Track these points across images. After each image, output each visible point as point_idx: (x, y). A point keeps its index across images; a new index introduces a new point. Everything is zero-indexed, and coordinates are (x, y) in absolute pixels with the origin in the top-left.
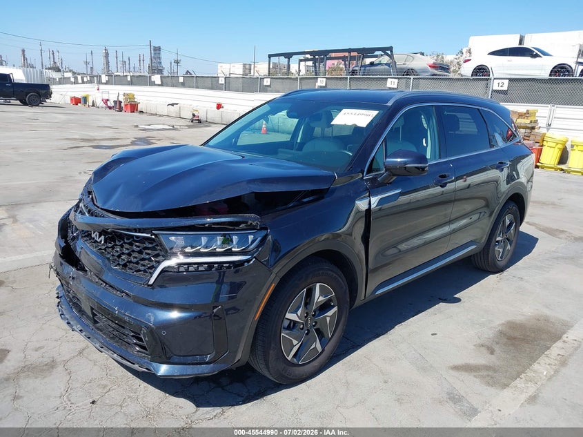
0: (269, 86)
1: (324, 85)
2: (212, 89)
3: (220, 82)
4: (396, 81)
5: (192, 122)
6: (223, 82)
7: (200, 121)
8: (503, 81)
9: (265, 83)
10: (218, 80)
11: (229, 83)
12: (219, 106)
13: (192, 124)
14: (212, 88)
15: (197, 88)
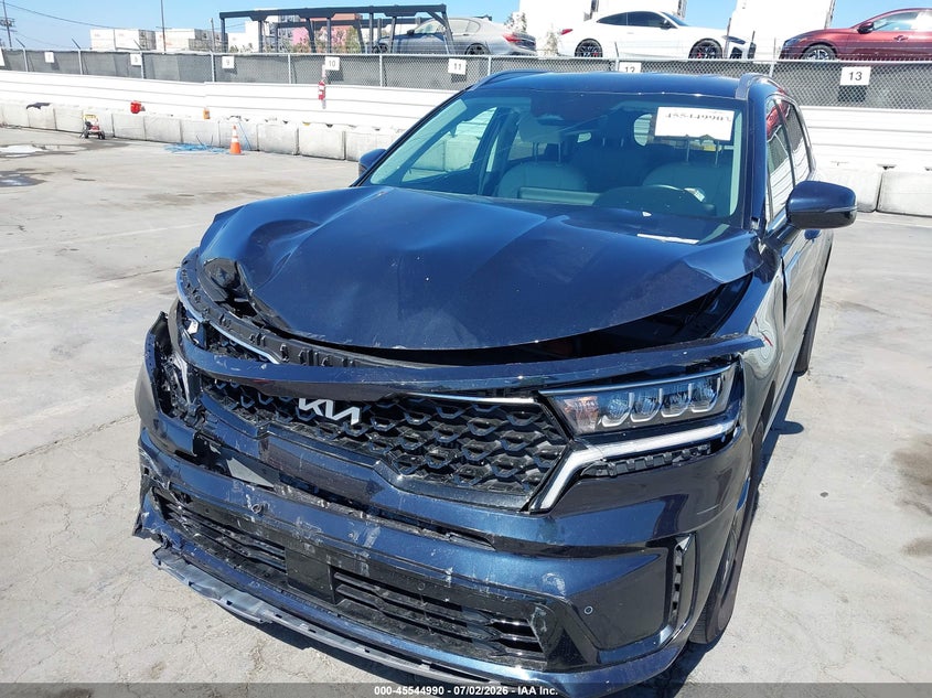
0: (234, 71)
1: (337, 68)
2: (117, 76)
3: (133, 63)
4: (464, 62)
5: (87, 137)
6: (140, 63)
7: (101, 136)
8: (633, 64)
9: (225, 66)
10: (128, 61)
11: (152, 65)
12: (136, 108)
13: (87, 141)
14: (117, 74)
15: (86, 72)
